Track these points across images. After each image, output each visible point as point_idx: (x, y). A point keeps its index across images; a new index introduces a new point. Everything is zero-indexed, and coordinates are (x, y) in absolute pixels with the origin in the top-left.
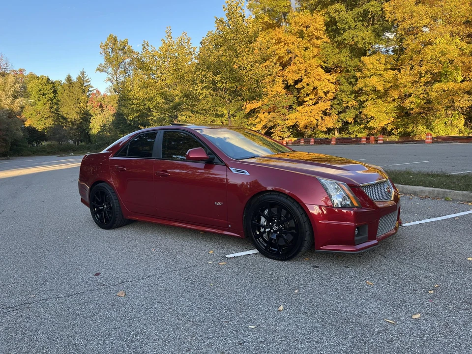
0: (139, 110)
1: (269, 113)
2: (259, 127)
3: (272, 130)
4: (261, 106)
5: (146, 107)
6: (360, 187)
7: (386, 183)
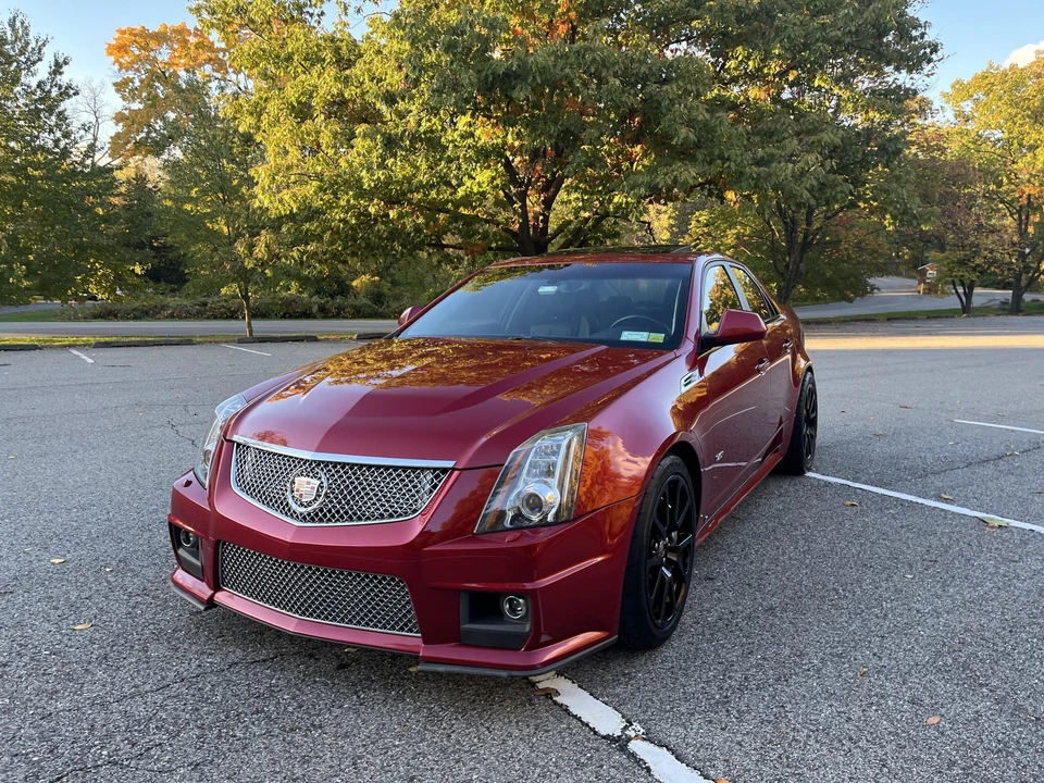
6: (232, 441)
7: (311, 465)
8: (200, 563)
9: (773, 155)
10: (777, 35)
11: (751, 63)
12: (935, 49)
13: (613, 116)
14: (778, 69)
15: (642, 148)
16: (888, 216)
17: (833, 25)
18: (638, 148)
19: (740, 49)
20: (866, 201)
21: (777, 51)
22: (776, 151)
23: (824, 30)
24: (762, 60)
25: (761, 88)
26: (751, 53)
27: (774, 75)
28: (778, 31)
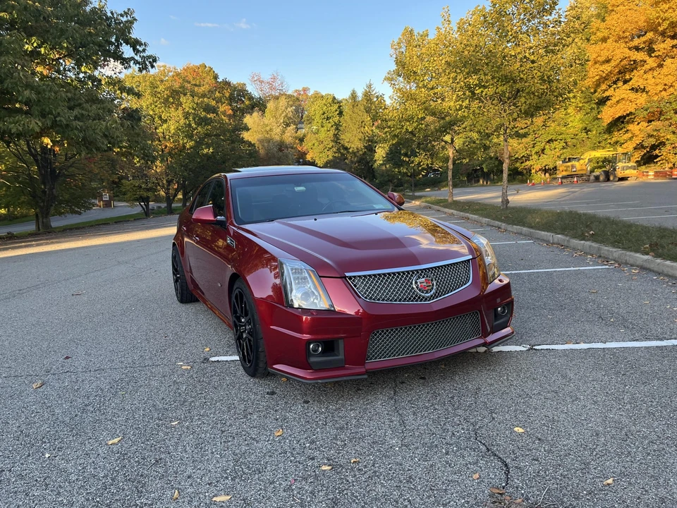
0: (395, 136)
1: (650, 121)
2: (630, 146)
3: (657, 152)
4: (633, 111)
5: (404, 130)
6: (345, 277)
7: (422, 272)
8: (341, 356)
9: (82, 115)
10: (62, 34)
11: (42, 50)
12: (155, 60)
14: (57, 56)
16: (135, 158)
17: (96, 34)
19: (34, 39)
20: (121, 148)
21: (65, 45)
22: (84, 112)
23: (91, 36)
24: (51, 49)
25: (44, 67)
26: (43, 43)
27: (53, 60)
28: (63, 32)
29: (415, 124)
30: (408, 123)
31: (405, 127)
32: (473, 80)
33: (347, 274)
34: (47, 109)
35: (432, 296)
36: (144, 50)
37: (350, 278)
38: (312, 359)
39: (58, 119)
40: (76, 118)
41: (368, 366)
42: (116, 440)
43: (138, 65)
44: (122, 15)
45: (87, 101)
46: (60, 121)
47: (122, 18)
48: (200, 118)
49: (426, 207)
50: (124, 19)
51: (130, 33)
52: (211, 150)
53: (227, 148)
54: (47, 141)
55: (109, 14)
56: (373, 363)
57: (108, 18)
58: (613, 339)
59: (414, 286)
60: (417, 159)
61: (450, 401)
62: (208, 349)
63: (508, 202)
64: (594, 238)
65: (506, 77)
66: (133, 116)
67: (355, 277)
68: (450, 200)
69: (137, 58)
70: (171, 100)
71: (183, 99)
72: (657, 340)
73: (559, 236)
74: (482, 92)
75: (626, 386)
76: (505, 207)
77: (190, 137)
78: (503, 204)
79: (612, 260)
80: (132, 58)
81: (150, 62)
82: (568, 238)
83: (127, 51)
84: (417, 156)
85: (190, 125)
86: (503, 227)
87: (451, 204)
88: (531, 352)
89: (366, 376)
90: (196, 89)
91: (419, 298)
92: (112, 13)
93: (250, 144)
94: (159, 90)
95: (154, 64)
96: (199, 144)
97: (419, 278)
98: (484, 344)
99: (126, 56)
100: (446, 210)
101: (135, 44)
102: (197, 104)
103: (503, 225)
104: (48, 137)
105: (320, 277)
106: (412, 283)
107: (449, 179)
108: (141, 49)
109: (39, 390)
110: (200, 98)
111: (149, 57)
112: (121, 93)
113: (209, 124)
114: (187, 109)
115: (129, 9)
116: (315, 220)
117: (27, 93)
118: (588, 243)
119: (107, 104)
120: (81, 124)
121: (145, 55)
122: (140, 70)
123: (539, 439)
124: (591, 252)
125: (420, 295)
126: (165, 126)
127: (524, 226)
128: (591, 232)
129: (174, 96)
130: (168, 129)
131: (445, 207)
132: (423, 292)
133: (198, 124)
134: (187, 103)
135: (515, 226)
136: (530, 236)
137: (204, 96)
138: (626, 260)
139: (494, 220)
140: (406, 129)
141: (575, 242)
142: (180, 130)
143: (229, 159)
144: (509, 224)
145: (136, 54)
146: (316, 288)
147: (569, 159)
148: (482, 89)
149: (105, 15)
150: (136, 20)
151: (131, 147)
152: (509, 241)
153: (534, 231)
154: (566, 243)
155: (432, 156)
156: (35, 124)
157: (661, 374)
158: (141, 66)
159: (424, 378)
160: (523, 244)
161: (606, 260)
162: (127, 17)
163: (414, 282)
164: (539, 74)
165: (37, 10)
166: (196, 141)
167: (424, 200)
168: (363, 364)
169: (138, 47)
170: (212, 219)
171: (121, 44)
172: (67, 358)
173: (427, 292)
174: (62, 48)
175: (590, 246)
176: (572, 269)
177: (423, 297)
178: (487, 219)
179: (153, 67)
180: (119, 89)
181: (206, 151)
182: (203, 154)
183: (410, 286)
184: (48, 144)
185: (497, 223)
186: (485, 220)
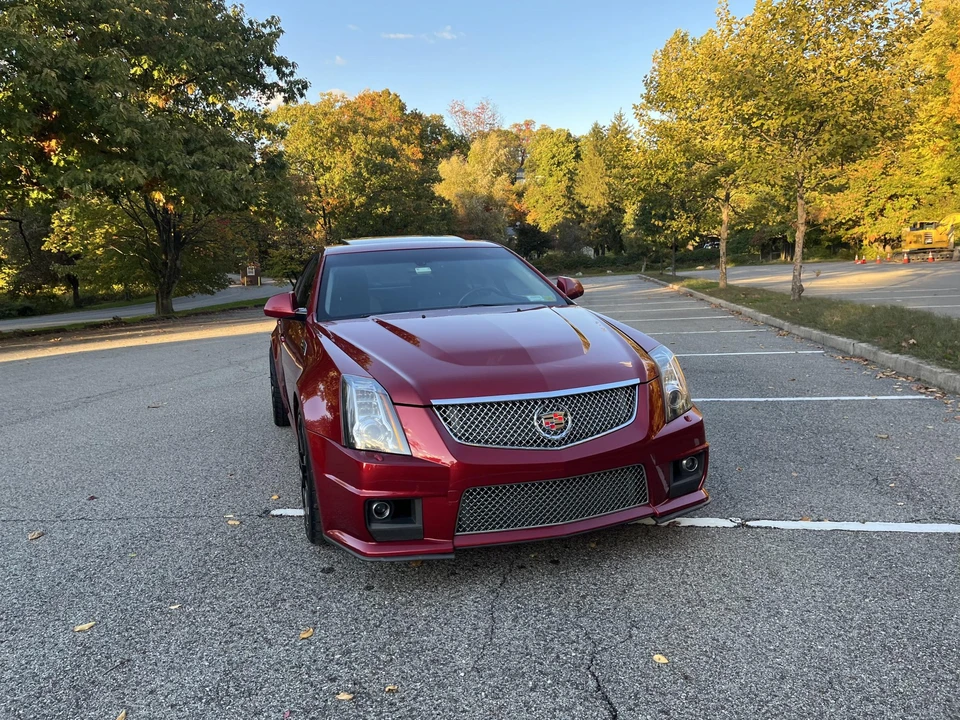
5: (654, 181)
6: (431, 406)
7: (550, 402)
8: (418, 524)
9: (204, 161)
10: (181, 52)
11: (156, 73)
12: (305, 87)
13: (21, 106)
14: (176, 82)
15: (57, 143)
16: (277, 219)
17: (227, 52)
18: (53, 143)
19: (144, 58)
20: (258, 205)
21: (185, 67)
22: (206, 158)
23: (220, 55)
24: (167, 72)
25: (160, 97)
26: (156, 64)
27: (171, 87)
28: (181, 48)
29: (670, 173)
30: (659, 171)
31: (655, 177)
32: (748, 107)
33: (434, 402)
34: (156, 154)
35: (563, 439)
36: (292, 73)
37: (439, 408)
38: (375, 527)
39: (169, 167)
40: (195, 166)
41: (457, 542)
42: (86, 626)
43: (283, 94)
44: (264, 26)
45: (213, 144)
46: (173, 169)
47: (263, 30)
48: (375, 164)
49: (686, 295)
50: (267, 31)
51: (272, 50)
52: (388, 210)
53: (410, 207)
54: (158, 196)
55: (247, 25)
56: (466, 537)
57: (245, 31)
58: (881, 517)
59: (536, 424)
60: (674, 223)
61: (578, 603)
62: (275, 497)
63: (801, 289)
64: (915, 351)
65: (798, 102)
66: (275, 164)
67: (446, 406)
68: (722, 284)
69: (282, 84)
70: (337, 140)
71: (352, 138)
72: (950, 521)
73: (864, 345)
74: (763, 124)
75: (867, 597)
76: (797, 297)
77: (361, 191)
78: (794, 293)
79: (934, 386)
80: (275, 85)
81: (298, 89)
82: (875, 349)
83: (270, 75)
84: (674, 219)
85: (360, 174)
86: (786, 329)
87: (722, 290)
88: (741, 530)
89: (452, 557)
90: (371, 124)
91: (542, 441)
92: (251, 23)
93: (442, 200)
94: (320, 126)
95: (305, 91)
96: (372, 200)
97: (545, 411)
98: (654, 516)
99: (268, 81)
100: (713, 299)
101: (279, 65)
102: (371, 145)
103: (786, 325)
104: (160, 190)
105: (394, 404)
106: (532, 419)
107: (721, 253)
108: (287, 71)
109: (34, 542)
110: (375, 136)
111: (297, 82)
112: (259, 132)
113: (387, 173)
114: (358, 152)
115: (273, 17)
116: (424, 317)
117: (127, 132)
118: (903, 358)
119: (237, 147)
120: (200, 173)
121: (292, 79)
122: (286, 100)
123: (686, 678)
124: (907, 373)
125: (544, 437)
126: (327, 176)
127: (815, 327)
128: (912, 341)
129: (339, 135)
130: (332, 181)
131: (711, 294)
132: (549, 433)
133: (372, 173)
134: (357, 143)
135: (802, 328)
136: (821, 344)
137: (381, 134)
138: (955, 388)
139: (774, 316)
140: (658, 180)
141: (886, 356)
142: (346, 180)
143: (413, 222)
144: (795, 324)
145: (281, 79)
146: (388, 420)
147: (922, 224)
148: (761, 121)
149: (242, 26)
150: (282, 32)
151: (270, 204)
152: (787, 349)
153: (828, 335)
154: (871, 357)
155: (697, 219)
156: (139, 174)
157: (932, 581)
158: (287, 95)
159: (556, 562)
160: (806, 355)
161: (924, 385)
162: (271, 27)
163: (535, 418)
164: (851, 97)
165: (147, 19)
166: (368, 197)
167: (686, 283)
168: (452, 537)
169: (284, 69)
170: (290, 311)
171: (262, 65)
172: (92, 498)
173: (555, 433)
174: (181, 71)
175: (906, 363)
176: (866, 398)
177: (549, 441)
178: (765, 315)
179: (302, 95)
180: (257, 126)
181: (380, 210)
182: (377, 215)
183: (529, 423)
184: (159, 201)
185: (779, 321)
186: (762, 316)
